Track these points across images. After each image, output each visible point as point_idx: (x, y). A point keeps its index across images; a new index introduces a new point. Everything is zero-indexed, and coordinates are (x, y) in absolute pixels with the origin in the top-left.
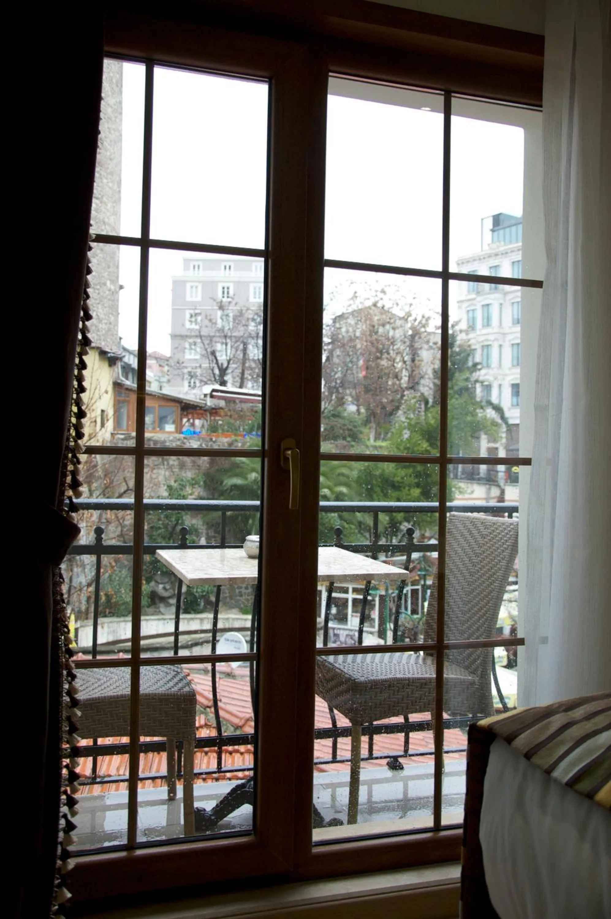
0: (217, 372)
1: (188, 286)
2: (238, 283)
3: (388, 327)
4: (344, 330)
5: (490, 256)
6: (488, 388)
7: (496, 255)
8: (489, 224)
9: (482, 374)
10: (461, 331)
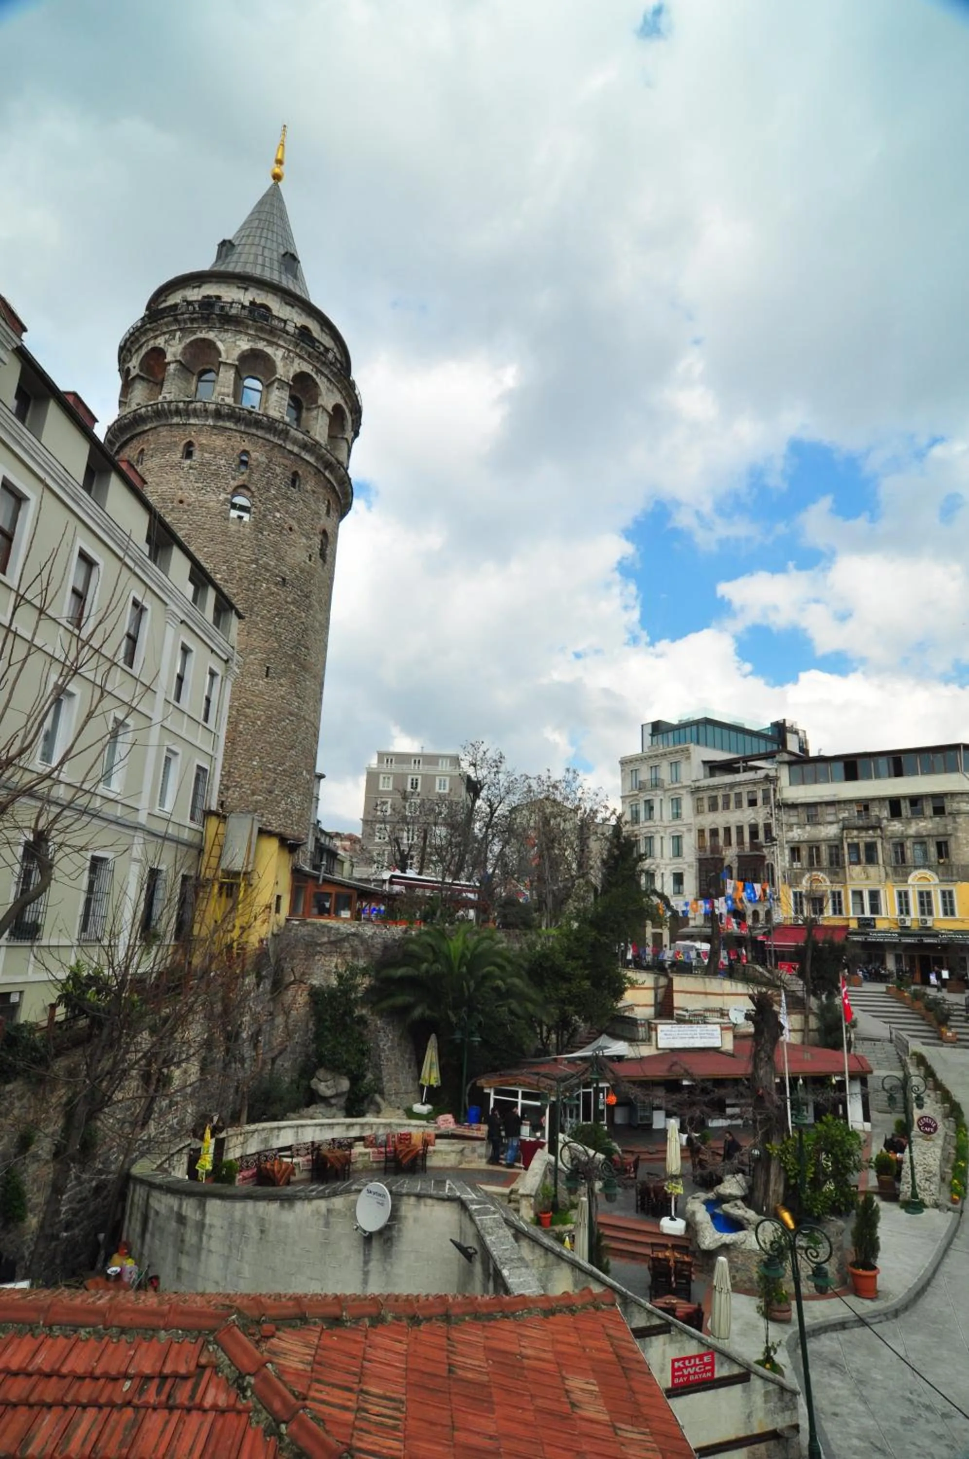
0: (398, 857)
1: (381, 777)
2: (425, 777)
3: (559, 819)
4: (518, 820)
5: (650, 757)
6: (651, 876)
7: (656, 756)
8: (649, 730)
9: (647, 864)
10: (626, 822)
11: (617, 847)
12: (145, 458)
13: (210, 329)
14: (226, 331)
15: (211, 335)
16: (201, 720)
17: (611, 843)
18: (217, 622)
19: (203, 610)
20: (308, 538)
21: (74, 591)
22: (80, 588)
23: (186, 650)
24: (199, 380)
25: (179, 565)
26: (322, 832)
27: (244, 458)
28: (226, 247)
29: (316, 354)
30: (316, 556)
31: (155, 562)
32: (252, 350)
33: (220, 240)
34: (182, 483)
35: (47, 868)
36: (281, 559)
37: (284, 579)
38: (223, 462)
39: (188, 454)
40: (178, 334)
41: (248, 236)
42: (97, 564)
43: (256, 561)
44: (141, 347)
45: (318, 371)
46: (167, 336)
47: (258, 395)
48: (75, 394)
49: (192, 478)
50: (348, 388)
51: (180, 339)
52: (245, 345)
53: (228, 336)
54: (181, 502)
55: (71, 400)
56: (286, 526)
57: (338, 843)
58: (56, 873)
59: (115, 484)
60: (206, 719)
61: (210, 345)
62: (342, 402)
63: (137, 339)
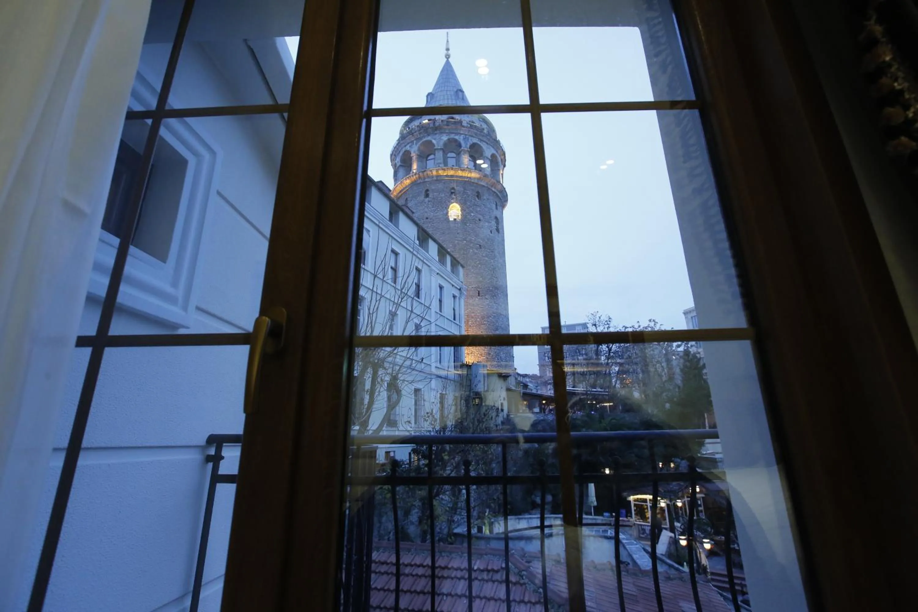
11: (688, 361)
12: (408, 202)
13: (429, 135)
14: (436, 134)
15: (429, 138)
16: (452, 320)
17: (684, 359)
18: (453, 271)
19: (446, 267)
20: (489, 222)
21: (392, 268)
22: (393, 266)
23: (441, 288)
24: (427, 160)
25: (433, 247)
26: (518, 374)
27: (453, 191)
28: (430, 96)
29: (478, 133)
30: (494, 231)
31: (422, 247)
32: (449, 139)
33: (426, 94)
34: (426, 210)
35: (399, 392)
36: (477, 236)
37: (480, 246)
38: (443, 195)
39: (427, 196)
40: (415, 142)
41: (439, 88)
42: (399, 254)
43: (465, 239)
44: (400, 152)
45: (481, 140)
46: (410, 144)
47: (454, 160)
48: (381, 182)
49: (430, 206)
50: (496, 144)
51: (416, 144)
52: (445, 138)
53: (437, 136)
54: (427, 218)
55: (380, 184)
56: (477, 219)
57: (528, 380)
58: (403, 392)
59: (402, 217)
60: (454, 319)
61: (430, 142)
62: (495, 152)
63: (398, 149)
